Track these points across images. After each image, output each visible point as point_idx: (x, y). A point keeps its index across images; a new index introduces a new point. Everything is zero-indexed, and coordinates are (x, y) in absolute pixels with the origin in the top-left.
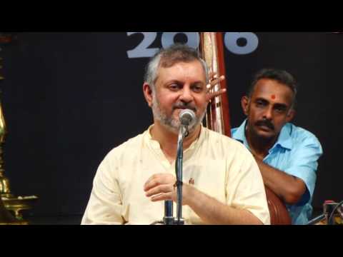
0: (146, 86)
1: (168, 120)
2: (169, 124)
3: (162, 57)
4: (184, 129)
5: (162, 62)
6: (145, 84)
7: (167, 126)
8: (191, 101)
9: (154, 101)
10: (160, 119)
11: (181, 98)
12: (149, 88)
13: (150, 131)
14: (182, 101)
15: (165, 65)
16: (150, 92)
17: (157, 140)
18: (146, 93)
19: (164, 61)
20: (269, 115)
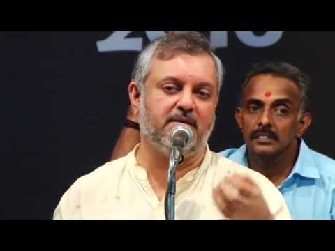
0: (133, 86)
1: (157, 135)
2: (159, 140)
3: (159, 45)
4: (178, 153)
5: (157, 52)
6: (132, 83)
7: (155, 144)
8: (191, 110)
9: (141, 106)
10: (147, 133)
11: (179, 104)
12: (137, 89)
13: (136, 151)
14: (181, 108)
15: (161, 57)
16: (137, 96)
17: (144, 167)
18: (132, 95)
19: (161, 51)
20: (265, 120)
